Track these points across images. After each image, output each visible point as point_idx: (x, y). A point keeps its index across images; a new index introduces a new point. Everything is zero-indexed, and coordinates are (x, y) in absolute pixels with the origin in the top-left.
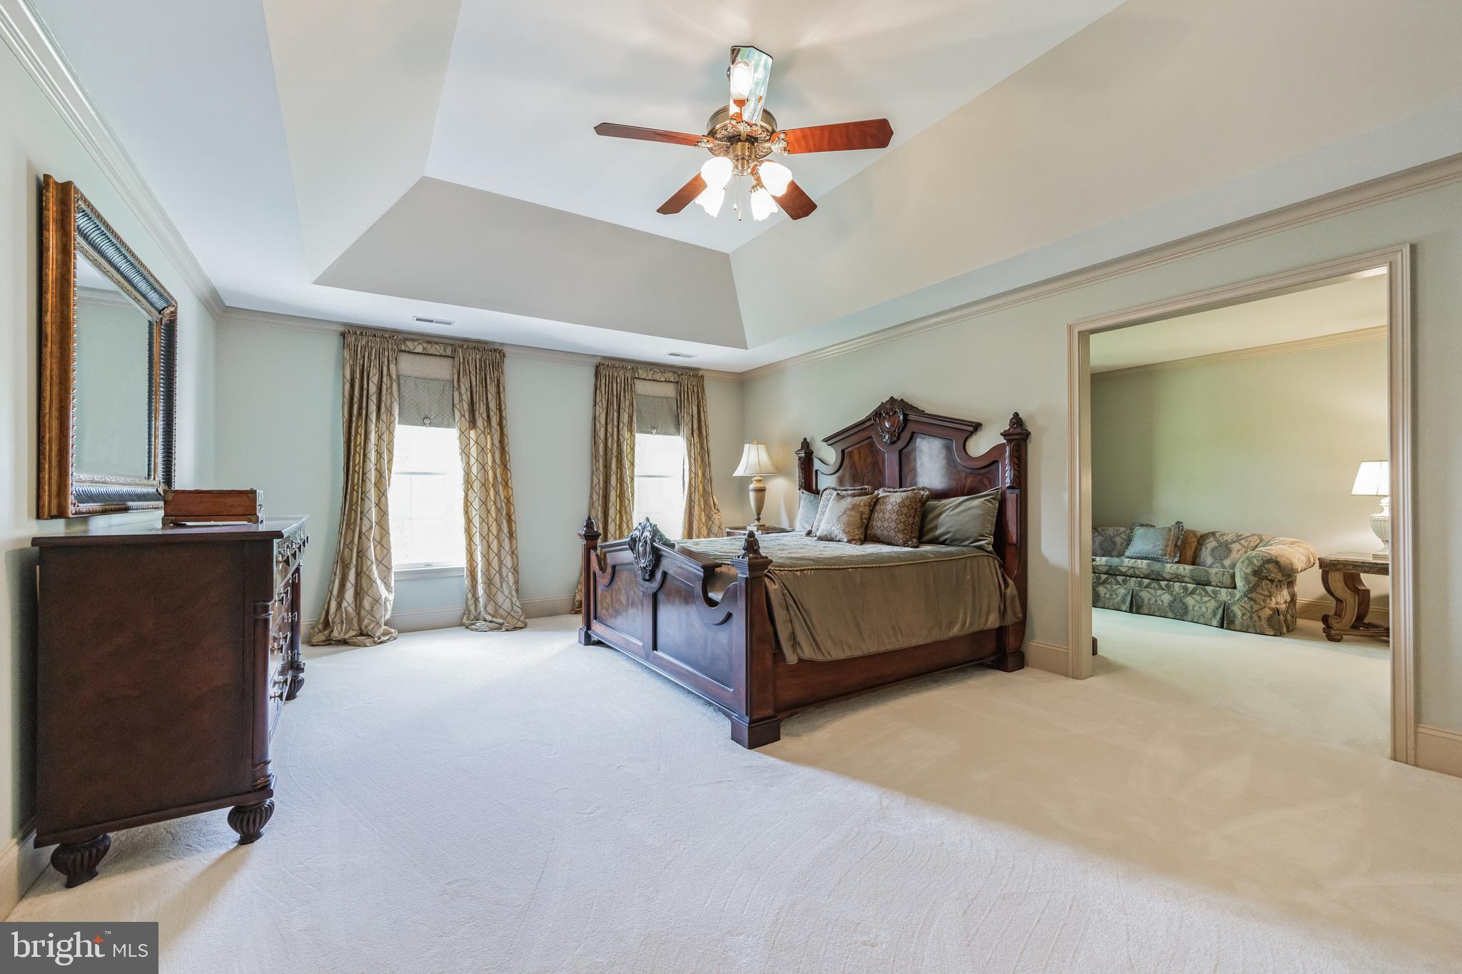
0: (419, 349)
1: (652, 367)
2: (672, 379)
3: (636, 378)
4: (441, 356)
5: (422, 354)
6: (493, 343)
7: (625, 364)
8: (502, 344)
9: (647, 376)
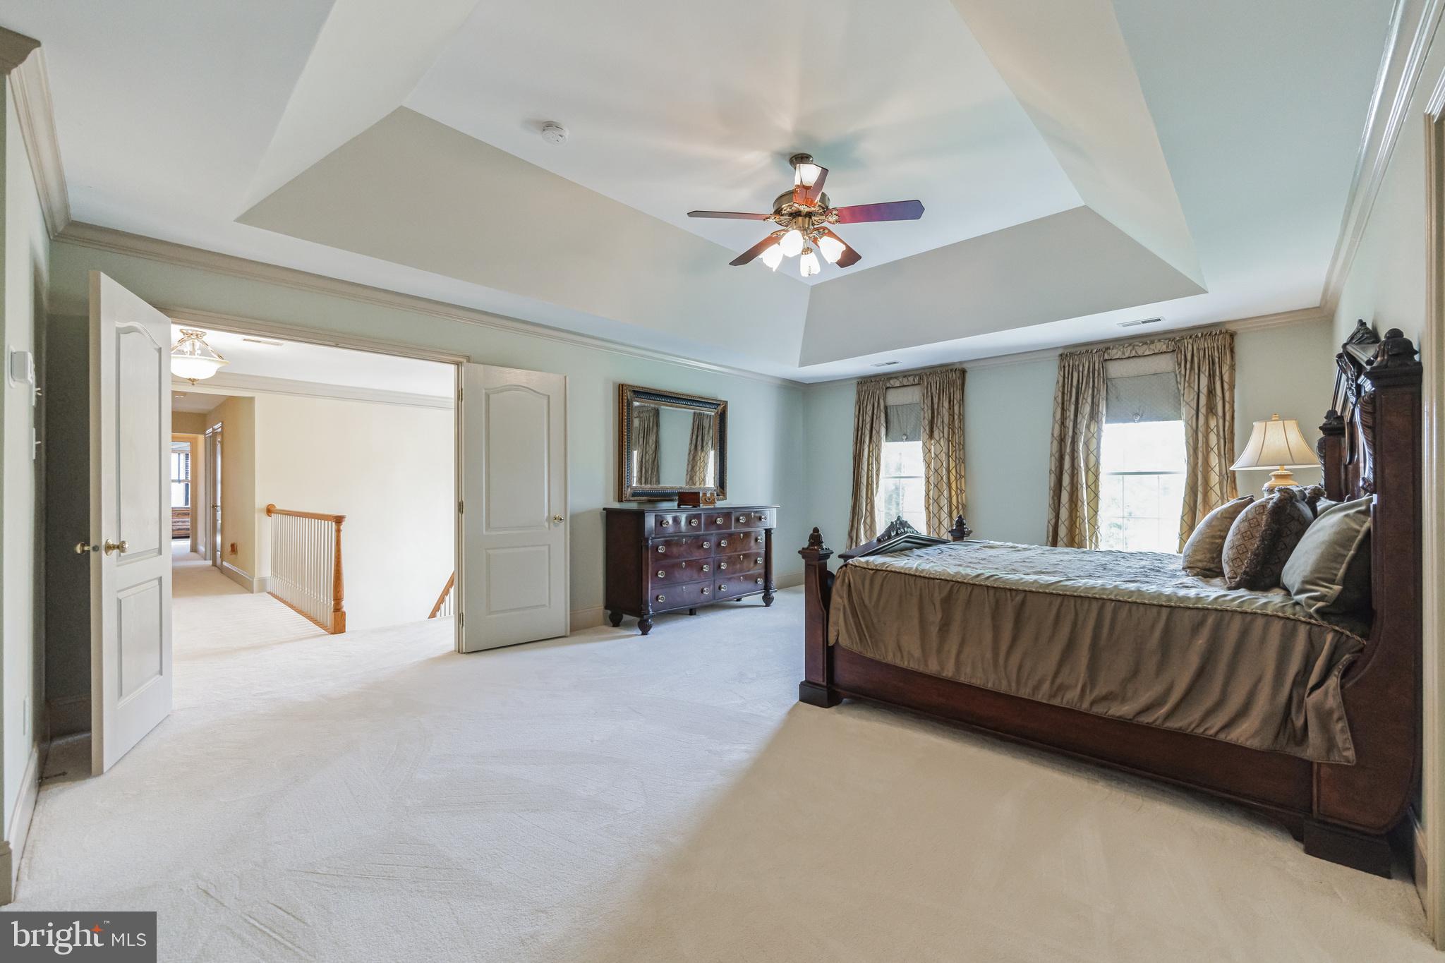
0: (897, 384)
1: (1131, 341)
2: (1164, 348)
3: (1106, 360)
4: (912, 385)
5: (900, 387)
6: (953, 364)
7: (1089, 348)
8: (961, 363)
9: (1123, 353)
